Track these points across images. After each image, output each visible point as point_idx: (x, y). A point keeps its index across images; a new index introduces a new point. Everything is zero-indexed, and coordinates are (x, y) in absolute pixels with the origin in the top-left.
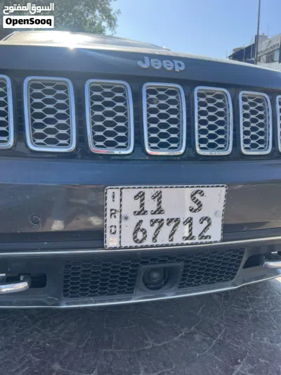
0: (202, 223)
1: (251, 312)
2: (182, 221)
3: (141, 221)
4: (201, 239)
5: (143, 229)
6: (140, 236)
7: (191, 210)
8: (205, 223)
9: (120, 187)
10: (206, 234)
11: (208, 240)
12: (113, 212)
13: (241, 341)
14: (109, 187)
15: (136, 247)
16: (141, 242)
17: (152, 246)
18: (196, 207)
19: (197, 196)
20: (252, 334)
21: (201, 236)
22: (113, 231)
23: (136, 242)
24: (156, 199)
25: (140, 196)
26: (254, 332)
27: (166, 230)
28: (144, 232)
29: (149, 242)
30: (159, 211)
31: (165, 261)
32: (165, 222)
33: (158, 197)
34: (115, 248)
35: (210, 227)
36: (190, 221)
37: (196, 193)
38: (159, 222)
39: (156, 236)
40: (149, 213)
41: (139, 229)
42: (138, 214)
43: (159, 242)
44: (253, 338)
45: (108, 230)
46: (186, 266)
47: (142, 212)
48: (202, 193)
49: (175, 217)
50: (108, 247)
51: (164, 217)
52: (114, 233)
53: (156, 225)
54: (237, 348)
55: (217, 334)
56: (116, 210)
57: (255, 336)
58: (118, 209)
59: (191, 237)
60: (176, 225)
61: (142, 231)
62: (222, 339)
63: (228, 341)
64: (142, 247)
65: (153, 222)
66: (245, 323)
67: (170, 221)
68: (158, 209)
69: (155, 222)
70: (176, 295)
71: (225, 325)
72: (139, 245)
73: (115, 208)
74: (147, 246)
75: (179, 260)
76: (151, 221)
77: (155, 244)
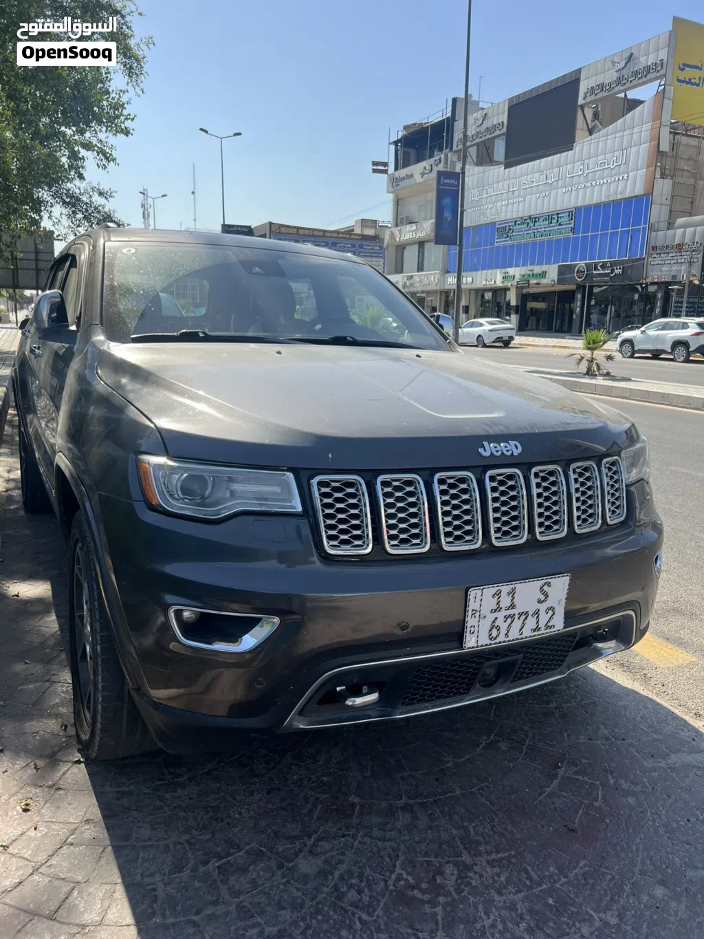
0: (547, 613)
1: (556, 708)
2: (530, 613)
3: (496, 618)
4: (546, 629)
5: (498, 626)
6: (494, 633)
7: (538, 602)
8: (550, 613)
9: (482, 588)
10: (550, 624)
11: (552, 630)
12: (474, 612)
13: (554, 743)
14: (473, 589)
15: (491, 644)
16: (495, 639)
17: (504, 642)
18: (543, 598)
19: (545, 588)
20: (565, 734)
21: (547, 627)
22: (472, 631)
23: (491, 639)
24: (511, 595)
25: (498, 594)
26: (566, 731)
27: (517, 624)
28: (498, 629)
29: (502, 638)
30: (513, 606)
31: (506, 656)
32: (517, 616)
33: (512, 593)
34: (473, 647)
35: (554, 617)
36: (537, 613)
37: (545, 584)
38: (512, 618)
39: (508, 631)
40: (503, 609)
41: (494, 626)
42: (494, 612)
43: (510, 638)
44: (569, 738)
45: (468, 631)
46: (524, 658)
47: (498, 609)
48: (549, 584)
49: (525, 611)
50: (467, 647)
51: (515, 611)
52: (473, 633)
53: (509, 620)
54: (553, 751)
55: (524, 740)
56: (476, 611)
57: (568, 735)
58: (478, 610)
59: (537, 629)
60: (526, 618)
61: (496, 628)
62: (531, 743)
63: (540, 745)
64: (496, 643)
65: (506, 618)
66: (553, 722)
67: (520, 615)
68: (511, 605)
69: (508, 618)
70: (505, 691)
71: (531, 728)
72: (494, 642)
73: (475, 609)
74: (500, 642)
75: (519, 653)
76: (505, 617)
77: (507, 640)
